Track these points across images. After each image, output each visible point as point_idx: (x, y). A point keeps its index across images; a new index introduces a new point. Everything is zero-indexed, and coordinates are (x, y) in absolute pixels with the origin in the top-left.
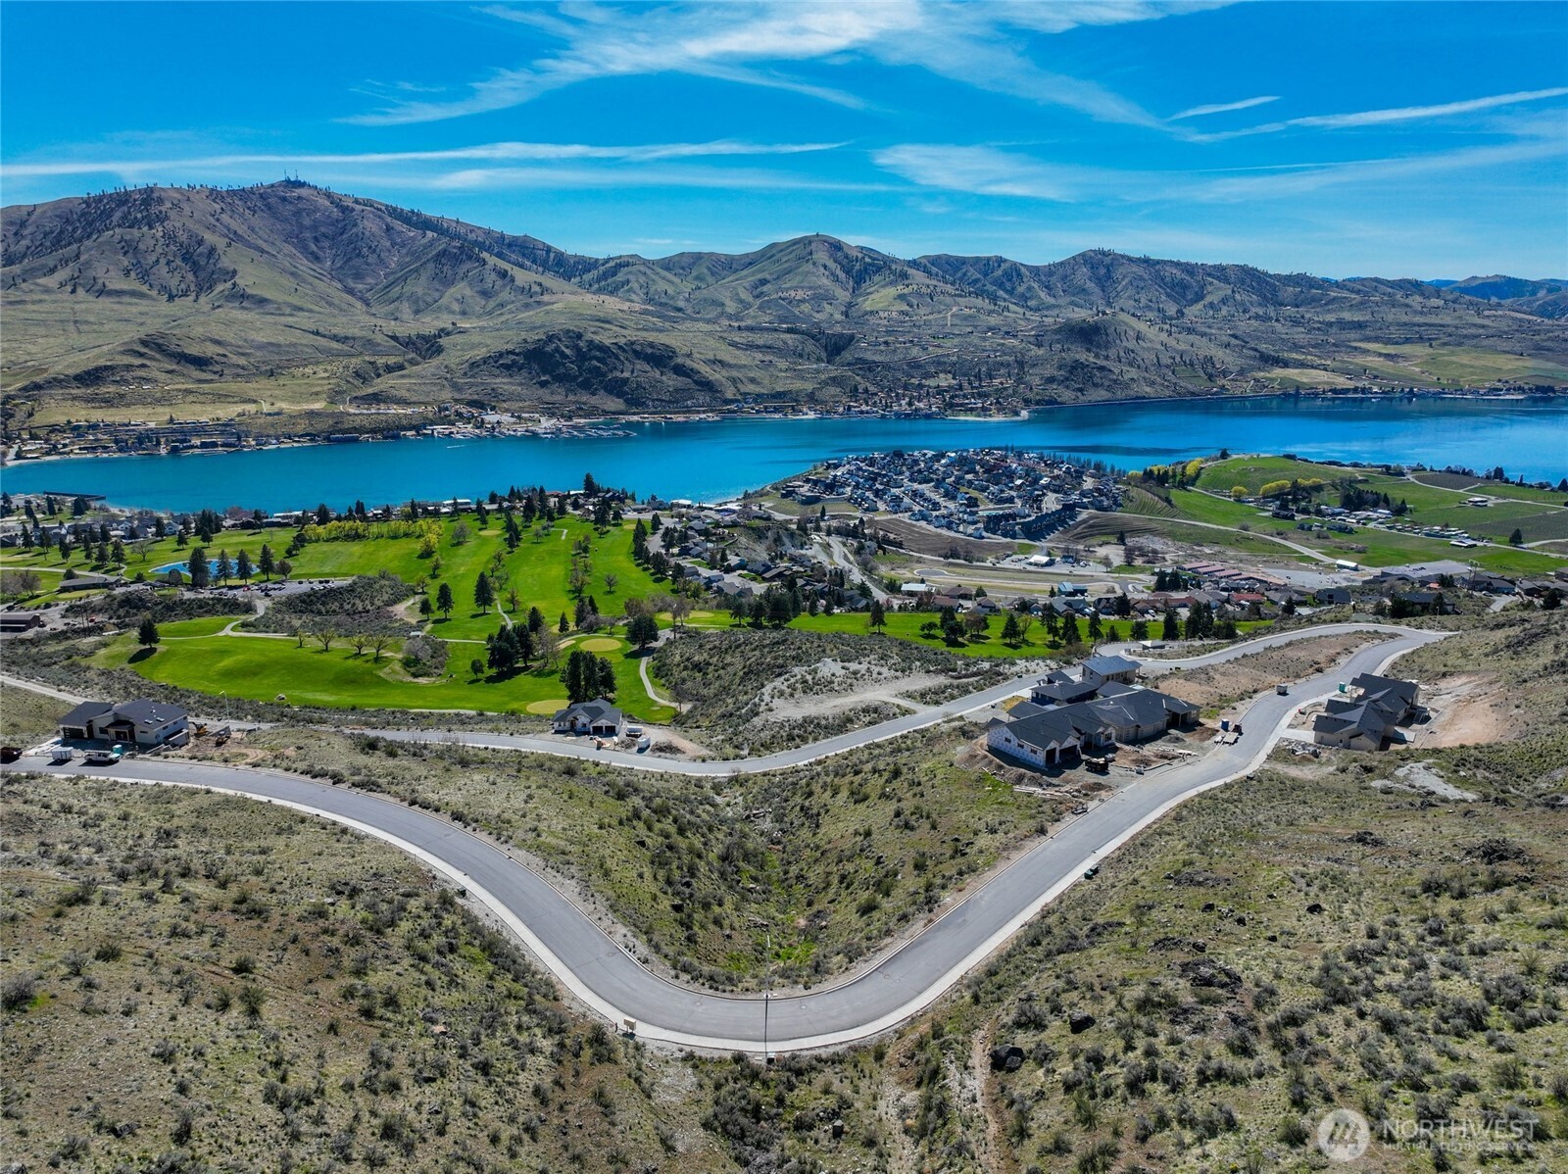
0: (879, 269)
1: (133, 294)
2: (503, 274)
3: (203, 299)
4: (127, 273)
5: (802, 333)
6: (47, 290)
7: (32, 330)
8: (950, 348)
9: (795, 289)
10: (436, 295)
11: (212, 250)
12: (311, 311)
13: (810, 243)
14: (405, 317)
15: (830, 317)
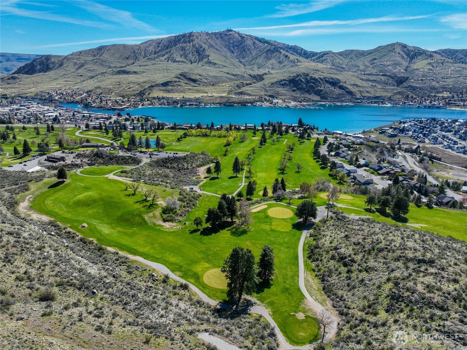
0: (421, 54)
1: (182, 62)
2: (286, 56)
3: (200, 63)
4: (182, 56)
5: (388, 76)
6: (162, 61)
7: (156, 72)
8: (450, 82)
9: (387, 61)
10: (265, 63)
11: (204, 49)
12: (228, 67)
13: (394, 45)
14: (255, 70)
15: (400, 71)
